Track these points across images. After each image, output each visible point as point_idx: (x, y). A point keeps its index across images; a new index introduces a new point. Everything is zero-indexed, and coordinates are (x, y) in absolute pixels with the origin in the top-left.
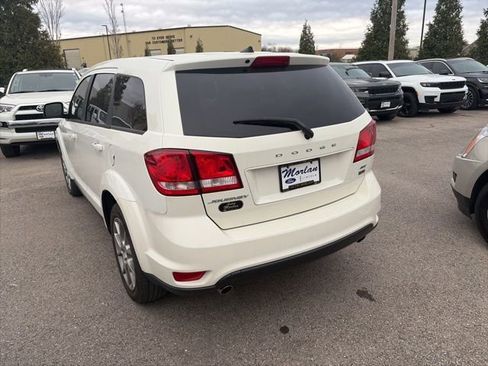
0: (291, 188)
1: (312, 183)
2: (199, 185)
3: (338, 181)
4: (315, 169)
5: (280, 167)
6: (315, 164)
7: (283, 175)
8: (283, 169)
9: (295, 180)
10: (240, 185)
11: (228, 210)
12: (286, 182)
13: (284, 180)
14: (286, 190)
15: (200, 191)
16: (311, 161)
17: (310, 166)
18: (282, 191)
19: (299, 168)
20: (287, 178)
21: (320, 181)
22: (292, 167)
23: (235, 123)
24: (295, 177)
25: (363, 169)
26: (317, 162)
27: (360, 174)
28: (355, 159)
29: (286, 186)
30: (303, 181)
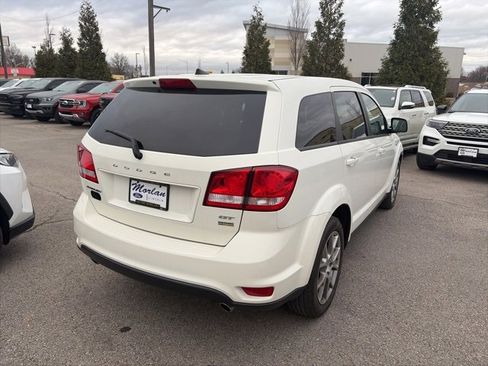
0: (137, 203)
1: (157, 207)
3: (186, 219)
4: (163, 195)
5: (131, 179)
6: (164, 190)
7: (132, 187)
8: (133, 182)
9: (141, 196)
10: (96, 180)
11: (95, 198)
12: (134, 195)
13: (133, 192)
14: (133, 202)
16: (161, 185)
17: (158, 189)
18: (129, 200)
20: (134, 191)
21: (167, 209)
22: (142, 184)
24: (142, 193)
25: (227, 221)
26: (166, 188)
27: (221, 223)
28: (206, 203)
29: (133, 199)
30: (148, 201)
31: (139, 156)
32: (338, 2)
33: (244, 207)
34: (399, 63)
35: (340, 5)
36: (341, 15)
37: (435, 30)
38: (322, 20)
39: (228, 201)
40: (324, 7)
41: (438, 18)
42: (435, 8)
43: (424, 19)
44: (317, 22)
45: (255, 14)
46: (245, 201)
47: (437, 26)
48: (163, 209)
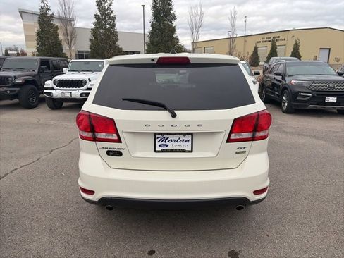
0: (163, 151)
1: (184, 151)
2: (94, 135)
4: (188, 141)
5: (156, 134)
6: (189, 137)
7: (157, 140)
8: (157, 136)
9: (167, 146)
10: (119, 141)
11: (112, 155)
12: (160, 146)
13: (158, 144)
14: (159, 152)
15: (95, 139)
16: (185, 134)
17: (182, 137)
18: (155, 151)
19: (172, 137)
20: (160, 143)
21: (192, 151)
22: (166, 136)
23: (123, 99)
24: (167, 143)
25: (241, 150)
26: (190, 136)
27: (237, 153)
28: (229, 140)
29: (158, 148)
30: (175, 148)
31: (174, 115)
32: (109, 2)
33: (253, 139)
34: (157, 45)
35: (110, 5)
36: (112, 11)
37: (173, 25)
38: (99, 14)
39: (238, 137)
40: (99, 4)
41: (174, 18)
42: (172, 12)
43: (166, 17)
44: (95, 15)
45: (42, 4)
46: (253, 135)
47: (174, 23)
48: (189, 152)
